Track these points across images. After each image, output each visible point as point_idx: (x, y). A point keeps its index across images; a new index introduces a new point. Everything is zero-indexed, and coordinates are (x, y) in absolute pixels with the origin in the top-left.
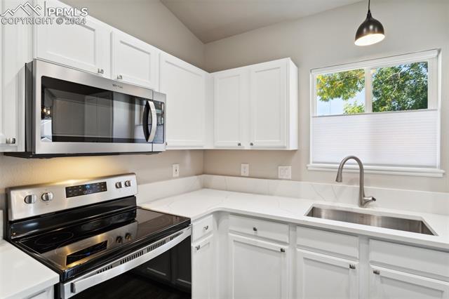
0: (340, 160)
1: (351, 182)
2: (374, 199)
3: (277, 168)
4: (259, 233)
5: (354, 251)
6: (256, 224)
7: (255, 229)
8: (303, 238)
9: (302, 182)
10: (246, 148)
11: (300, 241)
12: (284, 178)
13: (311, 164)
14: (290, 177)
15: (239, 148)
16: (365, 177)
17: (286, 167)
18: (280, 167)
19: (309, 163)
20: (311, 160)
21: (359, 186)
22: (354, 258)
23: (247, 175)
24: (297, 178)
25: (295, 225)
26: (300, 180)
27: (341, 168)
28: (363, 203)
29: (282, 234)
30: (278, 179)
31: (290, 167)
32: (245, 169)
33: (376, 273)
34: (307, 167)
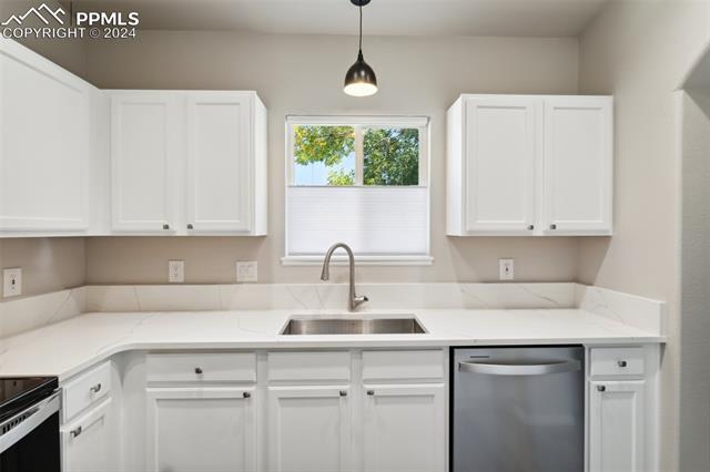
0: (326, 250)
2: (366, 299)
3: (235, 265)
4: (206, 376)
5: (344, 372)
6: (199, 361)
7: (198, 371)
8: (278, 368)
9: (273, 285)
10: (178, 234)
11: (273, 374)
12: (248, 279)
13: (287, 257)
14: (256, 279)
15: (166, 234)
17: (248, 263)
18: (239, 264)
19: (284, 255)
20: (287, 251)
21: (349, 284)
22: (344, 381)
23: (182, 280)
24: (266, 278)
25: (265, 352)
26: (270, 282)
27: (328, 260)
28: (354, 306)
29: (245, 369)
30: (236, 283)
31: (255, 263)
32: (177, 270)
33: (370, 393)
34: (281, 262)
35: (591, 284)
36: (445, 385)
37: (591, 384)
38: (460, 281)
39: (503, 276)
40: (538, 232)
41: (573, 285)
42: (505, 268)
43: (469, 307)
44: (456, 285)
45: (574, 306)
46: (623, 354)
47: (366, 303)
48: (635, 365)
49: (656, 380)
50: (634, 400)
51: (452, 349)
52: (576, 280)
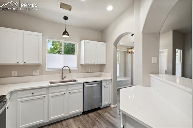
1: (59, 73)
2: (65, 77)
3: (33, 72)
4: (34, 94)
5: (65, 89)
6: (33, 91)
7: (32, 93)
8: (51, 90)
9: (43, 76)
10: (20, 64)
11: (50, 92)
12: (36, 75)
13: (47, 69)
14: (38, 74)
15: (18, 64)
16: (63, 71)
17: (36, 71)
18: (34, 71)
19: (46, 69)
20: (47, 68)
21: (61, 74)
22: (65, 91)
24: (41, 74)
25: (48, 87)
26: (42, 75)
28: (62, 79)
30: (33, 75)
31: (38, 71)
32: (15, 73)
33: (70, 92)
34: (45, 70)
35: (103, 72)
36: (82, 90)
37: (103, 86)
38: (83, 73)
39: (90, 71)
40: (96, 64)
41: (100, 73)
42: (90, 70)
43: (84, 77)
44: (82, 74)
45: (101, 76)
46: (107, 82)
47: (65, 78)
48: (108, 83)
49: (111, 85)
50: (108, 88)
51: (83, 83)
52: (101, 72)
